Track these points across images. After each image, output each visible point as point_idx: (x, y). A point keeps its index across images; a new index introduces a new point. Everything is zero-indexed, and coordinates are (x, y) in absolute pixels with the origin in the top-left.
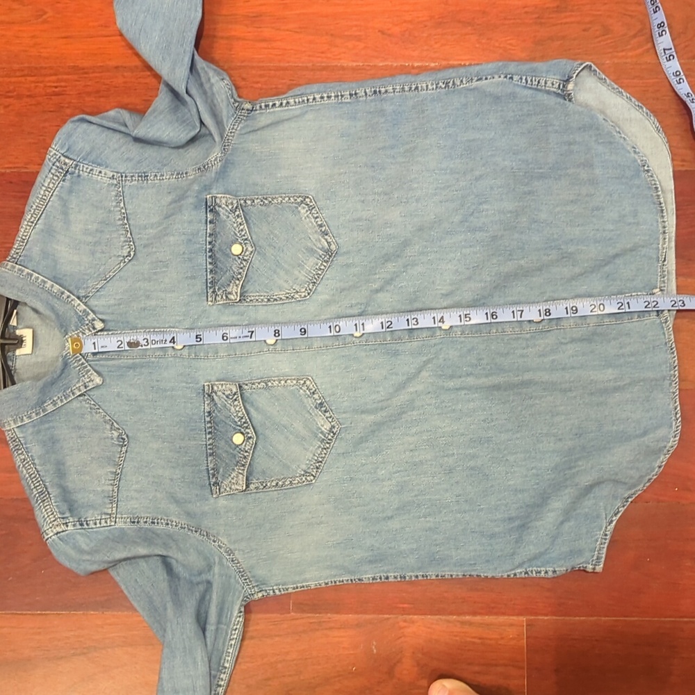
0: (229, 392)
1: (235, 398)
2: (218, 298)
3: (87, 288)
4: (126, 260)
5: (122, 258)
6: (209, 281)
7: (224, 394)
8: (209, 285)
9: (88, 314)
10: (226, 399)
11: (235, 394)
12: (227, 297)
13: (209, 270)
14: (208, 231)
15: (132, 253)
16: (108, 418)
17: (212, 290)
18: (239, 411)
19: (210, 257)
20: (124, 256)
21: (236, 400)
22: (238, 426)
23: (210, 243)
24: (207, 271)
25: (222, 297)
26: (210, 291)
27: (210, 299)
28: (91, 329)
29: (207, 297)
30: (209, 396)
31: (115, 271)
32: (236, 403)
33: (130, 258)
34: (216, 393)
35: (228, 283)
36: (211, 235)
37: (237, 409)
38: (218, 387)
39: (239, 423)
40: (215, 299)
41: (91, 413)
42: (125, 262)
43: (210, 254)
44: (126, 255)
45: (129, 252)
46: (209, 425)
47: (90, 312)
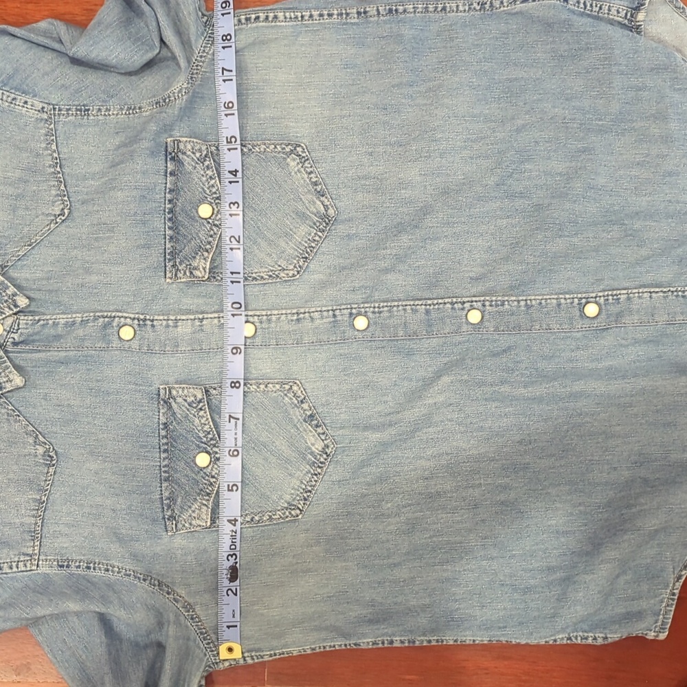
0: (193, 399)
1: (199, 407)
2: (179, 275)
3: (5, 254)
4: (58, 220)
5: (53, 218)
6: (168, 251)
7: (185, 401)
8: (168, 257)
9: (7, 288)
10: (188, 407)
11: (200, 402)
12: (191, 273)
13: (167, 237)
14: (168, 185)
15: (66, 211)
16: (31, 428)
17: (171, 263)
18: (205, 424)
19: (170, 219)
20: (55, 215)
21: (201, 409)
22: (202, 442)
23: (170, 201)
24: (165, 238)
25: (185, 273)
26: (169, 265)
27: (168, 275)
28: (12, 307)
29: (165, 272)
30: (165, 402)
31: (44, 234)
32: (202, 413)
33: (63, 218)
34: (175, 399)
35: (193, 255)
36: (171, 191)
37: (203, 421)
38: (178, 392)
39: (205, 439)
40: (176, 275)
41: (8, 420)
42: (57, 223)
43: (170, 216)
44: (58, 213)
45: (63, 209)
46: (165, 441)
47: (9, 284)
